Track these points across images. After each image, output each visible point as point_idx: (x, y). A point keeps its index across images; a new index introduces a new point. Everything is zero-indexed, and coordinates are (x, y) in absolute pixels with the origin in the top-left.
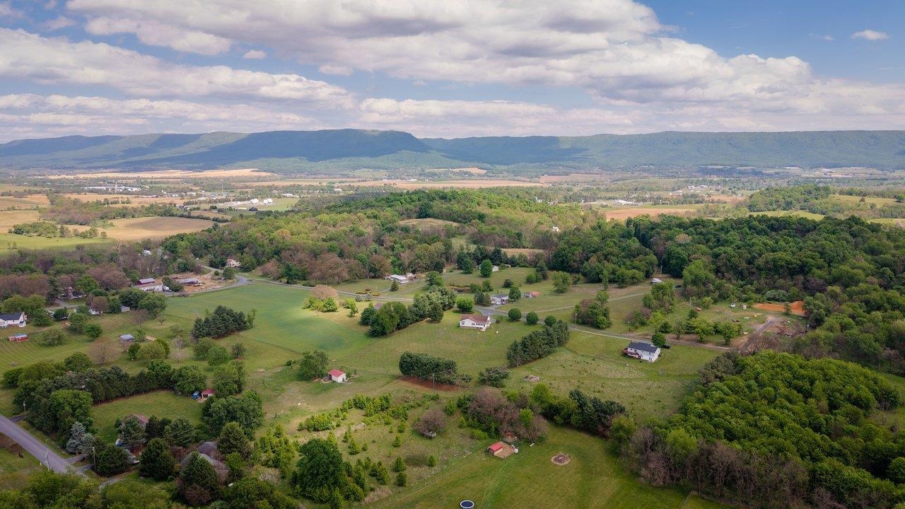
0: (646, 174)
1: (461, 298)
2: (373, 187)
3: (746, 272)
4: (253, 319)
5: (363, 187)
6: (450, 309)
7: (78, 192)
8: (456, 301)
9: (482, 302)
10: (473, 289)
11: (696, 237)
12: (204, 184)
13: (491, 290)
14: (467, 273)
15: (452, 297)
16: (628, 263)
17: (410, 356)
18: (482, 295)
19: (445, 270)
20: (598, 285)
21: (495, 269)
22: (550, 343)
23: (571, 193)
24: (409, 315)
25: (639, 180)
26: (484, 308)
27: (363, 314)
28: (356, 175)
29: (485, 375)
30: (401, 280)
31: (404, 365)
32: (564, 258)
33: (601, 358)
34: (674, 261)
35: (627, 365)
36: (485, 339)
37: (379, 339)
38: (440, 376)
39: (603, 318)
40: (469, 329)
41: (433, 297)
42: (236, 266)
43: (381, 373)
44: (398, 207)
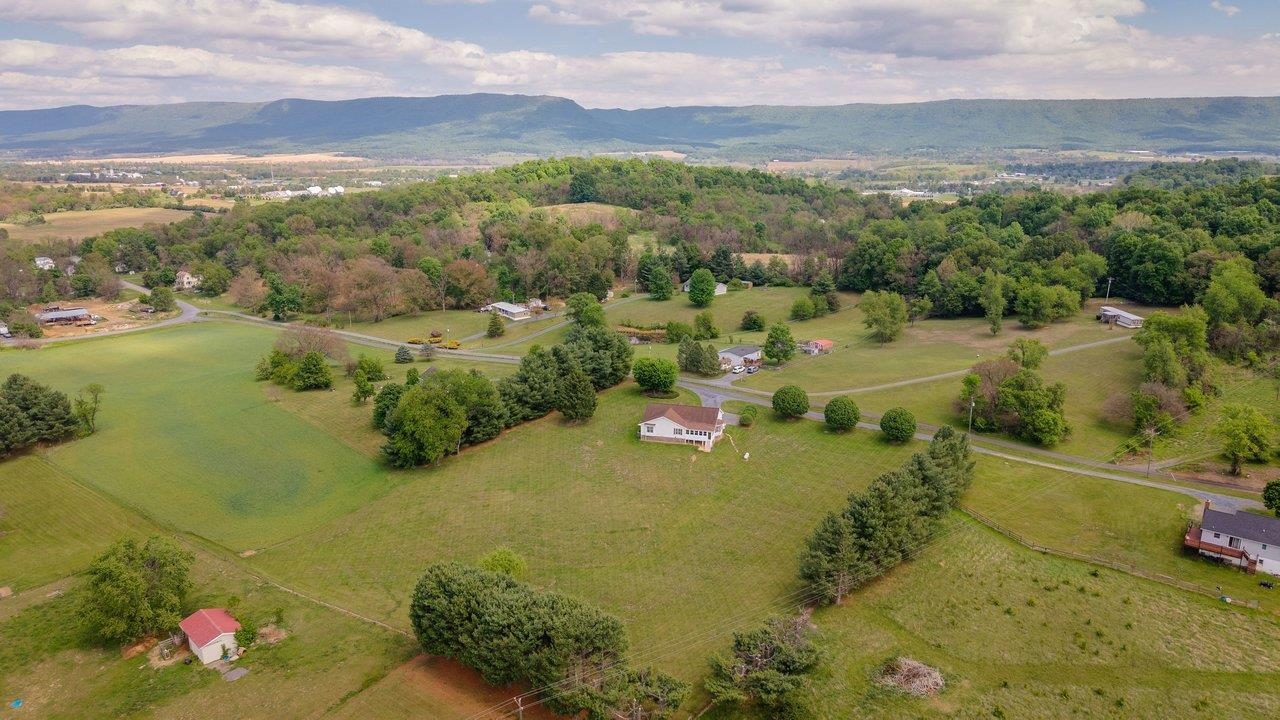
1: (644, 354)
4: (94, 410)
6: (616, 383)
8: (633, 364)
9: (698, 365)
10: (673, 335)
11: (1158, 218)
12: (253, 171)
13: (714, 336)
14: (658, 299)
15: (623, 353)
16: (1037, 271)
17: (445, 588)
18: (698, 347)
19: (611, 294)
21: (721, 290)
22: (933, 510)
25: (918, 166)
26: (705, 381)
27: (379, 400)
29: (739, 677)
30: (513, 314)
31: (425, 622)
32: (875, 263)
33: (1116, 564)
34: (1150, 266)
35: (1229, 600)
36: (713, 478)
37: (406, 476)
38: (555, 686)
39: (1048, 415)
40: (667, 445)
41: (571, 356)
42: (193, 287)
43: (364, 623)
44: (531, 184)
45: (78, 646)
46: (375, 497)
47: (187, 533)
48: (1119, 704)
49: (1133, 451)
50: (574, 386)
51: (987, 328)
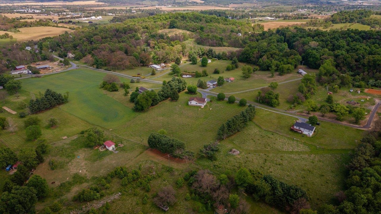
0: (278, 4)
1: (189, 83)
2: (150, 10)
3: (355, 67)
5: (146, 10)
6: (183, 91)
7: (10, 13)
8: (187, 86)
9: (202, 86)
10: (197, 75)
11: (320, 43)
12: (72, 9)
13: (207, 76)
14: (194, 64)
16: (285, 60)
17: (154, 137)
18: (202, 82)
19: (181, 62)
20: (267, 72)
21: (209, 61)
22: (245, 122)
23: (244, 13)
24: (158, 97)
25: (275, 6)
26: (203, 90)
27: (131, 96)
28: (144, 3)
29: (204, 152)
30: (157, 69)
31: (151, 143)
32: (248, 55)
33: (277, 132)
34: (311, 59)
35: (295, 139)
36: (204, 114)
37: (140, 113)
38: (174, 153)
39: (275, 100)
40: (194, 106)
41: (173, 85)
42: (72, 57)
43: (137, 143)
44: (159, 22)
45: (85, 147)
46: (134, 118)
47: (97, 125)
48: (268, 156)
49: (291, 108)
50: (174, 93)
51: (271, 75)
